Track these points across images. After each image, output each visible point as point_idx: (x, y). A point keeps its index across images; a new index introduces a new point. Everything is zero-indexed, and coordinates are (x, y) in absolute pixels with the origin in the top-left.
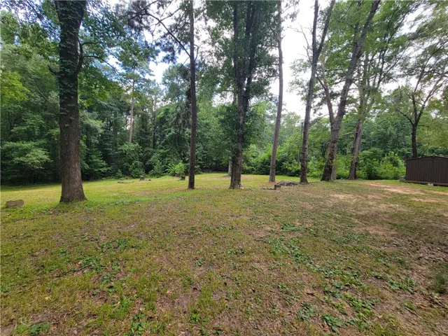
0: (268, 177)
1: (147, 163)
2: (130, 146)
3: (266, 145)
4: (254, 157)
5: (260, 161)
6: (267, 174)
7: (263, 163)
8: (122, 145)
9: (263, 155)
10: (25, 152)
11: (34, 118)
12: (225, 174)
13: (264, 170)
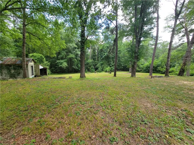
0: (149, 74)
1: (96, 67)
2: (90, 61)
3: (149, 59)
4: (142, 65)
5: (145, 66)
6: (149, 72)
7: (146, 67)
8: (87, 60)
9: (147, 64)
10: (61, 63)
11: (64, 53)
12: (128, 72)
13: (147, 70)
